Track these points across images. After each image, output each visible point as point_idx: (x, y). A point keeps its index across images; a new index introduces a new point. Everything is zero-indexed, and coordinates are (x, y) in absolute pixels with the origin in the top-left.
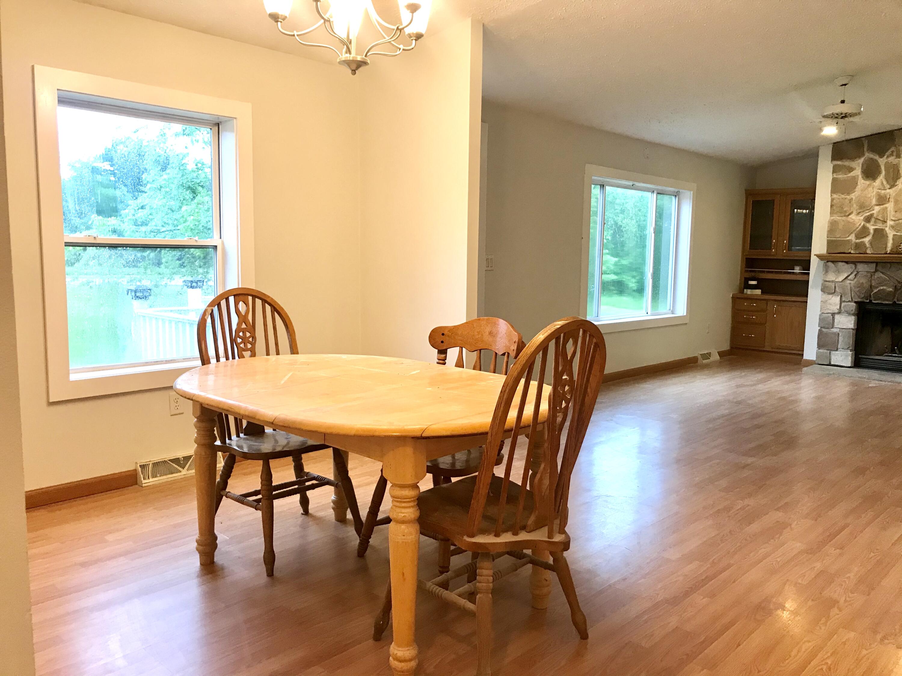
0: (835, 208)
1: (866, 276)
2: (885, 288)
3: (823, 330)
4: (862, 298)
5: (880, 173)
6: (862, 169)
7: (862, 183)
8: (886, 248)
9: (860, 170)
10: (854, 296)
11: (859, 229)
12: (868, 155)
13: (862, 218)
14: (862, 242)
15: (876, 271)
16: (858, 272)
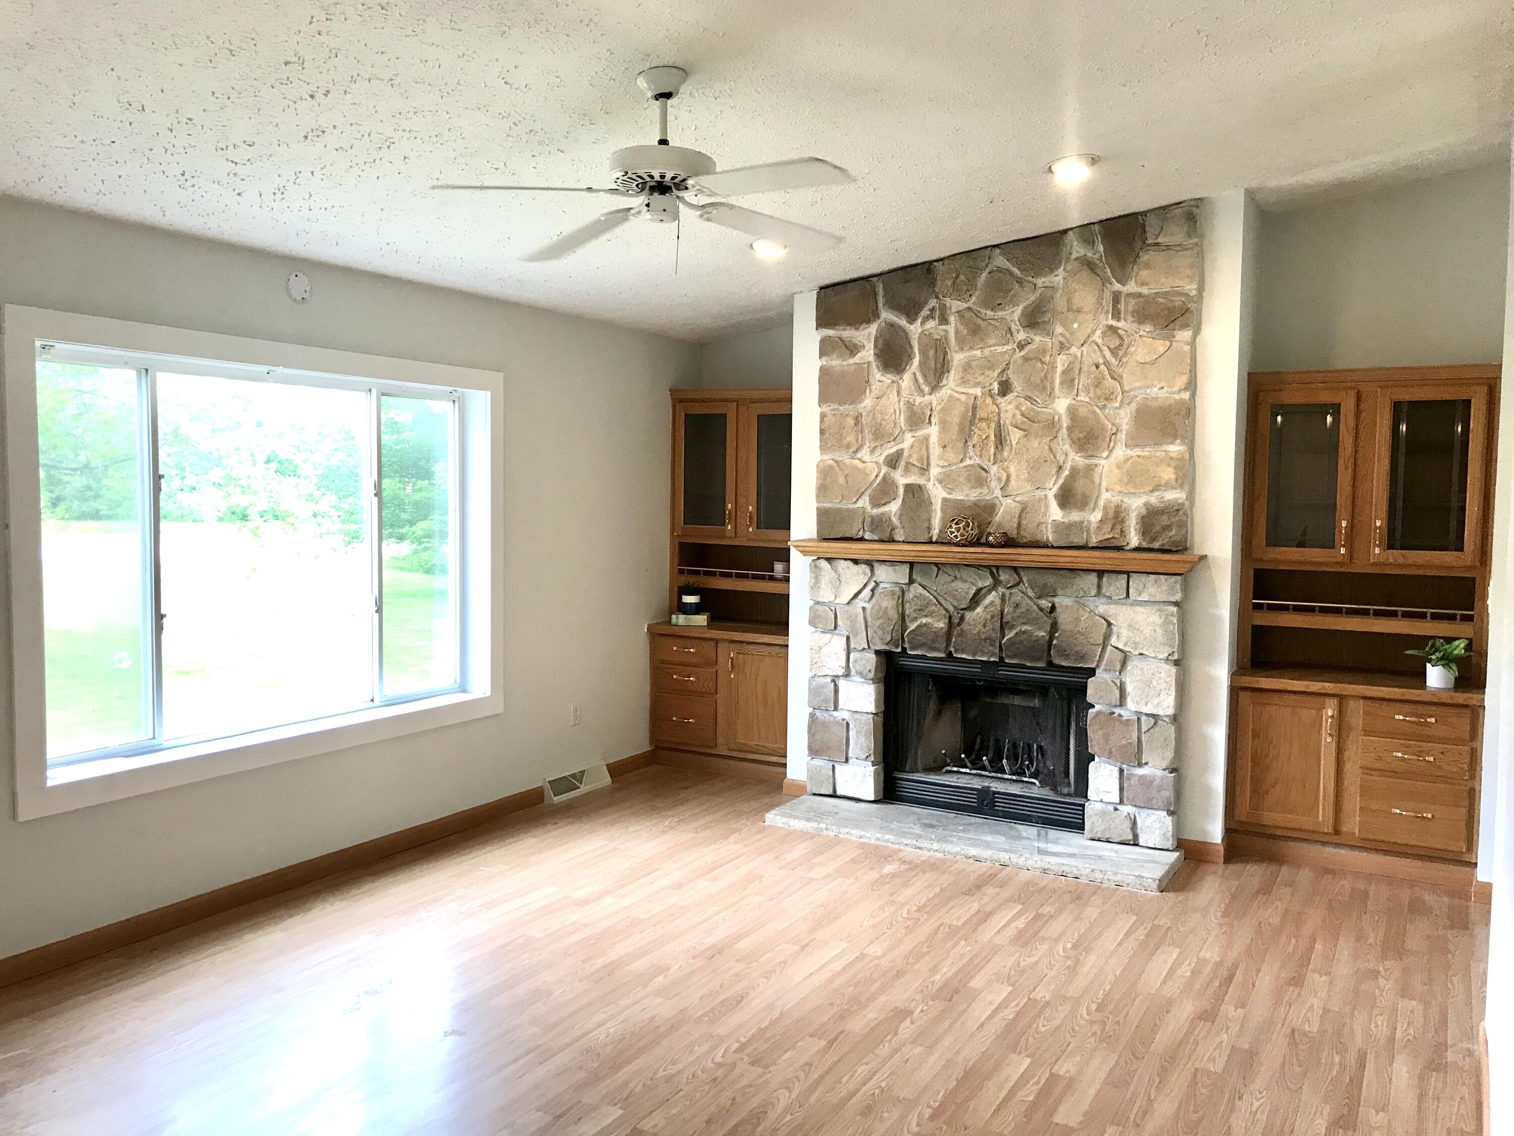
0: (827, 435)
1: (893, 593)
2: (929, 620)
3: (818, 713)
4: (887, 644)
5: (910, 358)
6: (875, 346)
7: (880, 378)
8: (929, 529)
9: (872, 352)
10: (873, 637)
11: (875, 485)
12: (887, 315)
13: (881, 459)
14: (883, 514)
15: (911, 581)
16: (877, 584)
